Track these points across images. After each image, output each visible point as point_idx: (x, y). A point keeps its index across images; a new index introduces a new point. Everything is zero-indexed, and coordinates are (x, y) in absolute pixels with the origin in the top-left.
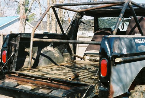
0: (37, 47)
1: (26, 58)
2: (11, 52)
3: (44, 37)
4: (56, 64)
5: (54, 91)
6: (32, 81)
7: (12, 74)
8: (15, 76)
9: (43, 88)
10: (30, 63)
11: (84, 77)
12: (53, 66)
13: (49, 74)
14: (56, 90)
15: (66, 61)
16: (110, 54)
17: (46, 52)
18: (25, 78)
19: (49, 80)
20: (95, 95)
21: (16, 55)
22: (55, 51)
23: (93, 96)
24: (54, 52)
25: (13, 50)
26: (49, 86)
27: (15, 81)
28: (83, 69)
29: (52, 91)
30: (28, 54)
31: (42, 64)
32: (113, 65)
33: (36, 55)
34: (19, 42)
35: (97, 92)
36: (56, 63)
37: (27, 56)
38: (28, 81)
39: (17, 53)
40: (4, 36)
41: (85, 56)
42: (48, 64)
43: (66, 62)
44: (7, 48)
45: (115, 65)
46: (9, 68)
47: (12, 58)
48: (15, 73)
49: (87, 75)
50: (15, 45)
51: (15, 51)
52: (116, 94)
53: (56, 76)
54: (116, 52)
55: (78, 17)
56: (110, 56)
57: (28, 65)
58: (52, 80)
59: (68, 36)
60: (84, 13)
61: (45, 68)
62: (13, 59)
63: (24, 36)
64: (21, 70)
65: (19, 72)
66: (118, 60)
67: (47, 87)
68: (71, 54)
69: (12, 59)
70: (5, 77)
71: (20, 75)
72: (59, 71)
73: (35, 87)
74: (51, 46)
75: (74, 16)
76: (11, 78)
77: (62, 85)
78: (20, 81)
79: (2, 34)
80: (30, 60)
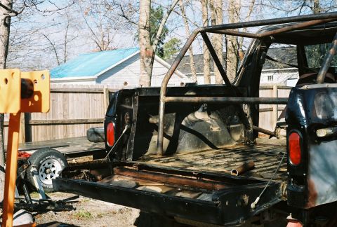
0: (174, 114)
1: (152, 135)
2: (124, 125)
3: (187, 93)
4: (213, 147)
5: (203, 195)
6: (164, 179)
7: (126, 167)
8: (131, 171)
9: (183, 190)
10: (159, 146)
11: (265, 169)
12: (208, 150)
13: (196, 165)
14: (206, 193)
15: (237, 141)
16: (305, 121)
17: (193, 123)
18: (151, 173)
19: (194, 176)
20: (279, 200)
21: (133, 131)
22: (211, 121)
23: (276, 202)
24: (209, 122)
25: (127, 121)
26: (194, 186)
27: (131, 178)
28: (268, 156)
29: (200, 195)
30: (156, 127)
31: (184, 147)
32: (314, 143)
33: (172, 129)
34: (137, 105)
35: (285, 196)
36: (215, 144)
37: (155, 132)
38: (156, 178)
39: (135, 126)
40: (110, 93)
41: (279, 129)
42: (198, 146)
43: (235, 143)
44: (115, 117)
45: (319, 143)
46: (121, 156)
47: (126, 136)
48: (131, 165)
49: (273, 165)
50: (131, 111)
51: (131, 122)
52: (323, 198)
53: (209, 169)
54: (320, 116)
55: (258, 47)
56: (306, 126)
57: (157, 150)
58: (201, 175)
59: (239, 88)
60: (272, 38)
61: (191, 155)
62: (128, 138)
63: (146, 92)
64: (144, 160)
65: (139, 163)
66: (322, 133)
67: (191, 189)
68: (247, 127)
69: (126, 139)
70: (113, 172)
71: (141, 167)
72: (218, 159)
73: (168, 189)
74: (204, 111)
75: (250, 47)
76: (125, 173)
77: (218, 183)
78: (141, 178)
79: (107, 89)
80: (160, 140)
